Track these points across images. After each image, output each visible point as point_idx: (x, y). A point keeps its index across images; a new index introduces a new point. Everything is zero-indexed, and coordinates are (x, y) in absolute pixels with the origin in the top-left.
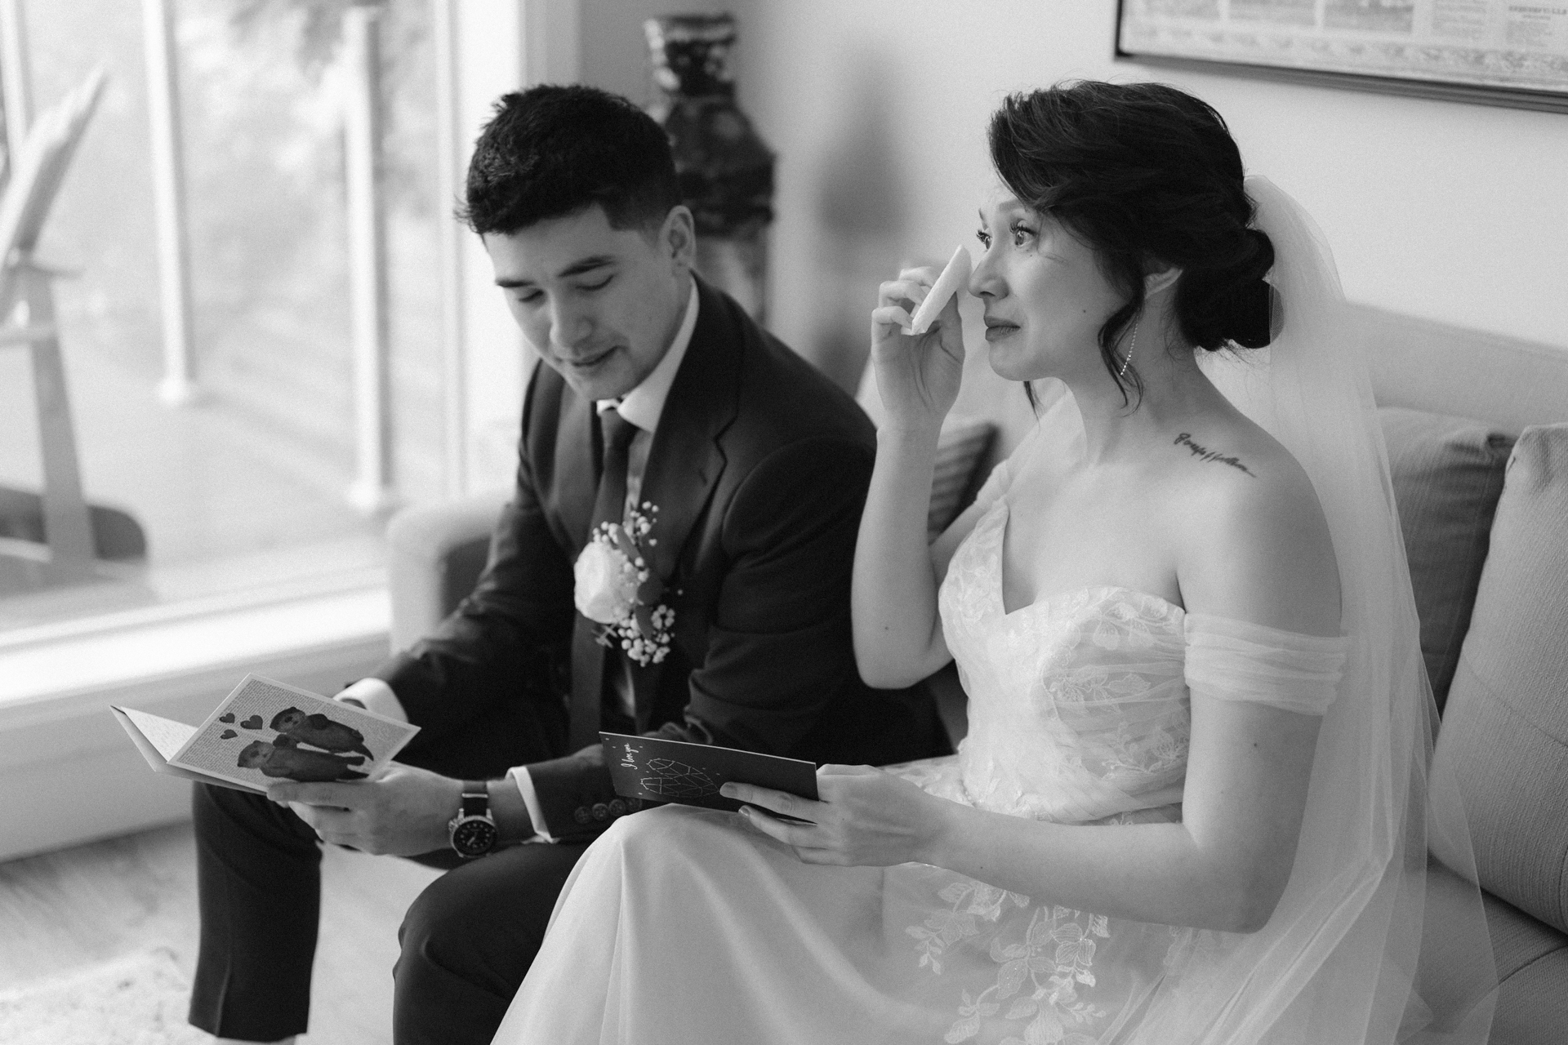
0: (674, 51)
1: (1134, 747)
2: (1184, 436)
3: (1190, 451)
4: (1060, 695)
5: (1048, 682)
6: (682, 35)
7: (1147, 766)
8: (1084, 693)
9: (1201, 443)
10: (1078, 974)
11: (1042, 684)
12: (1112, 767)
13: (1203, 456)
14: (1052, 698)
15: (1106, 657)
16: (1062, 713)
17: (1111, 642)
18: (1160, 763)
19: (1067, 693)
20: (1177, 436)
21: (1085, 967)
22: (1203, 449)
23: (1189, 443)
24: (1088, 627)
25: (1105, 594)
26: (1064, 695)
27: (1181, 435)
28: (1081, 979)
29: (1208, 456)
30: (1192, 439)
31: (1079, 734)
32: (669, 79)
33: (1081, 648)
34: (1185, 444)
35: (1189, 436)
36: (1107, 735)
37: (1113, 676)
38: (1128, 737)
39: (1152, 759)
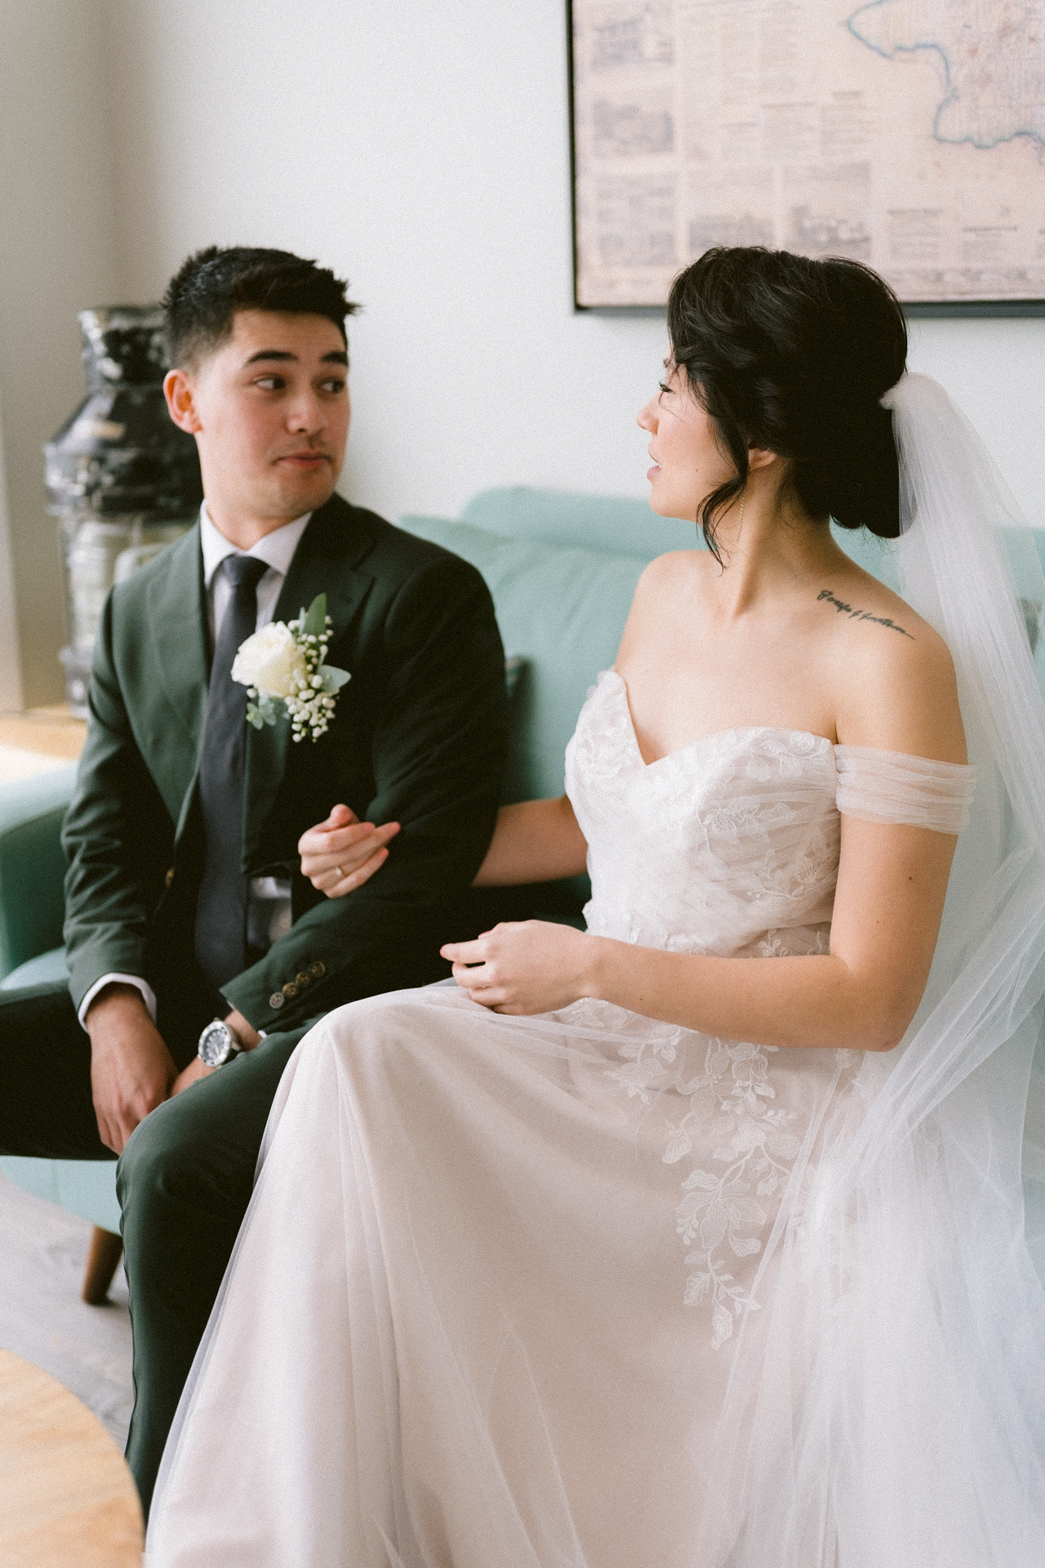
0: (115, 342)
1: (779, 874)
2: (826, 593)
3: (836, 608)
4: (714, 826)
5: (703, 815)
6: (121, 323)
7: (790, 892)
8: (736, 823)
9: (845, 602)
10: (755, 1086)
11: (697, 816)
12: (758, 896)
13: (851, 614)
14: (706, 831)
15: (759, 788)
16: (714, 843)
17: (764, 774)
18: (802, 888)
19: (721, 824)
20: (819, 593)
21: (761, 1081)
22: (848, 606)
23: (832, 599)
24: (740, 762)
25: (752, 734)
26: (718, 827)
27: (822, 592)
28: (760, 1091)
29: (856, 614)
30: (836, 596)
31: (728, 864)
32: (112, 369)
33: (732, 784)
34: (829, 600)
35: (831, 593)
36: (755, 864)
37: (763, 806)
38: (774, 864)
39: (794, 884)
